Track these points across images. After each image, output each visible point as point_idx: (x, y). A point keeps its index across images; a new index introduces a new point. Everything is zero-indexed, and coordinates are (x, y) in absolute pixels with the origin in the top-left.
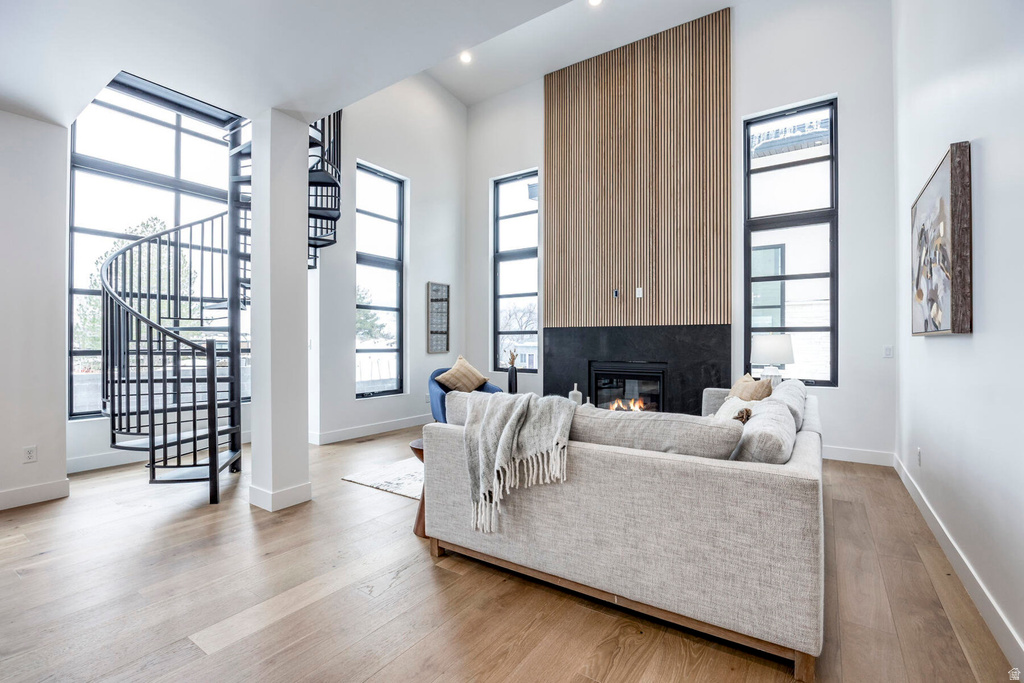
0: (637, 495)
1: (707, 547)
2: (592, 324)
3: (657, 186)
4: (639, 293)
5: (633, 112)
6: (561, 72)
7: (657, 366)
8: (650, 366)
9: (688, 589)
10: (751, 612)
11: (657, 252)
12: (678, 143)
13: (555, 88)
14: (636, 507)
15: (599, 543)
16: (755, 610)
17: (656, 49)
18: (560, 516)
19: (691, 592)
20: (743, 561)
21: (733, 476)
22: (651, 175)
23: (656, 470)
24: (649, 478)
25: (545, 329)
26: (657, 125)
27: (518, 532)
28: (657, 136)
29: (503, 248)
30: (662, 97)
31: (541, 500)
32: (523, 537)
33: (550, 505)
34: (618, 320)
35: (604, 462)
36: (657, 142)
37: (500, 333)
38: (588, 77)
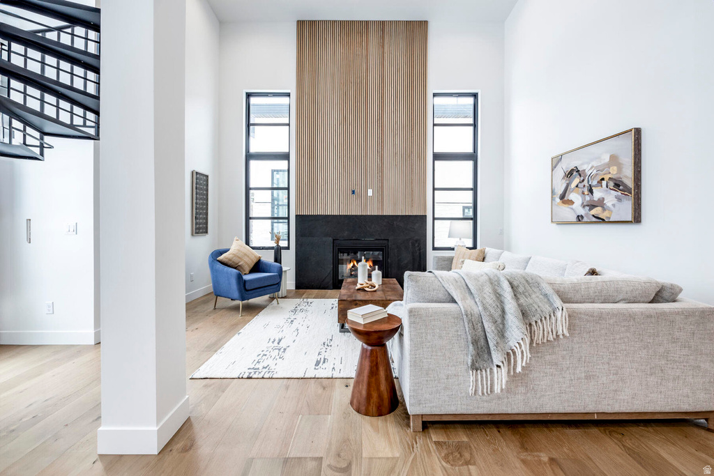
0: (618, 337)
1: (663, 363)
2: (336, 213)
3: (382, 123)
4: (370, 192)
5: (367, 69)
6: (312, 23)
7: (381, 242)
8: (377, 242)
9: (651, 393)
10: (688, 397)
11: (382, 167)
12: (396, 97)
13: (306, 34)
14: (616, 345)
15: (587, 377)
16: (690, 395)
17: (383, 31)
18: (556, 364)
19: (652, 395)
20: (684, 366)
21: (678, 313)
22: (378, 115)
23: (631, 316)
24: (626, 323)
25: (296, 216)
26: (383, 82)
27: (517, 387)
28: (383, 90)
29: (252, 150)
30: (386, 64)
31: (540, 355)
32: (522, 389)
33: (548, 358)
34: (355, 210)
35: (593, 316)
36: (383, 94)
37: (251, 218)
38: (333, 33)
